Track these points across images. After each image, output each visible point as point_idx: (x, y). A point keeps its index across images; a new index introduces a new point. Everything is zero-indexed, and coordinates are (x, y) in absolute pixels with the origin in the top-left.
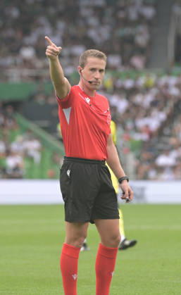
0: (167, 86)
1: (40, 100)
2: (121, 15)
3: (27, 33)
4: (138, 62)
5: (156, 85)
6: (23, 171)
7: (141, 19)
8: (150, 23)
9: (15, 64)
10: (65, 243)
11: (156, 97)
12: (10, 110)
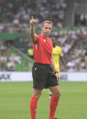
0: (71, 35)
1: (21, 40)
2: (53, 6)
3: (16, 13)
4: (60, 25)
5: (67, 34)
6: (14, 68)
7: (61, 8)
8: (65, 10)
9: (11, 26)
10: (33, 96)
11: (67, 39)
12: (9, 44)
